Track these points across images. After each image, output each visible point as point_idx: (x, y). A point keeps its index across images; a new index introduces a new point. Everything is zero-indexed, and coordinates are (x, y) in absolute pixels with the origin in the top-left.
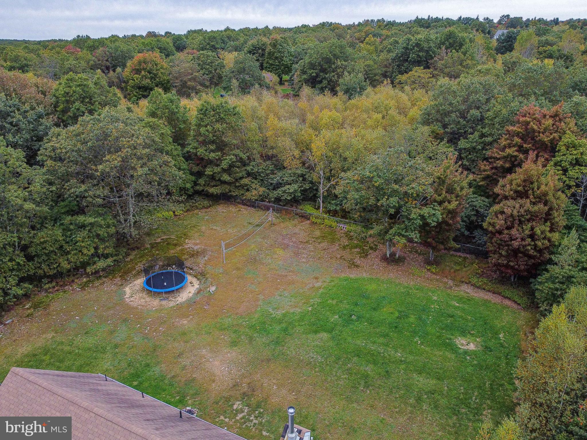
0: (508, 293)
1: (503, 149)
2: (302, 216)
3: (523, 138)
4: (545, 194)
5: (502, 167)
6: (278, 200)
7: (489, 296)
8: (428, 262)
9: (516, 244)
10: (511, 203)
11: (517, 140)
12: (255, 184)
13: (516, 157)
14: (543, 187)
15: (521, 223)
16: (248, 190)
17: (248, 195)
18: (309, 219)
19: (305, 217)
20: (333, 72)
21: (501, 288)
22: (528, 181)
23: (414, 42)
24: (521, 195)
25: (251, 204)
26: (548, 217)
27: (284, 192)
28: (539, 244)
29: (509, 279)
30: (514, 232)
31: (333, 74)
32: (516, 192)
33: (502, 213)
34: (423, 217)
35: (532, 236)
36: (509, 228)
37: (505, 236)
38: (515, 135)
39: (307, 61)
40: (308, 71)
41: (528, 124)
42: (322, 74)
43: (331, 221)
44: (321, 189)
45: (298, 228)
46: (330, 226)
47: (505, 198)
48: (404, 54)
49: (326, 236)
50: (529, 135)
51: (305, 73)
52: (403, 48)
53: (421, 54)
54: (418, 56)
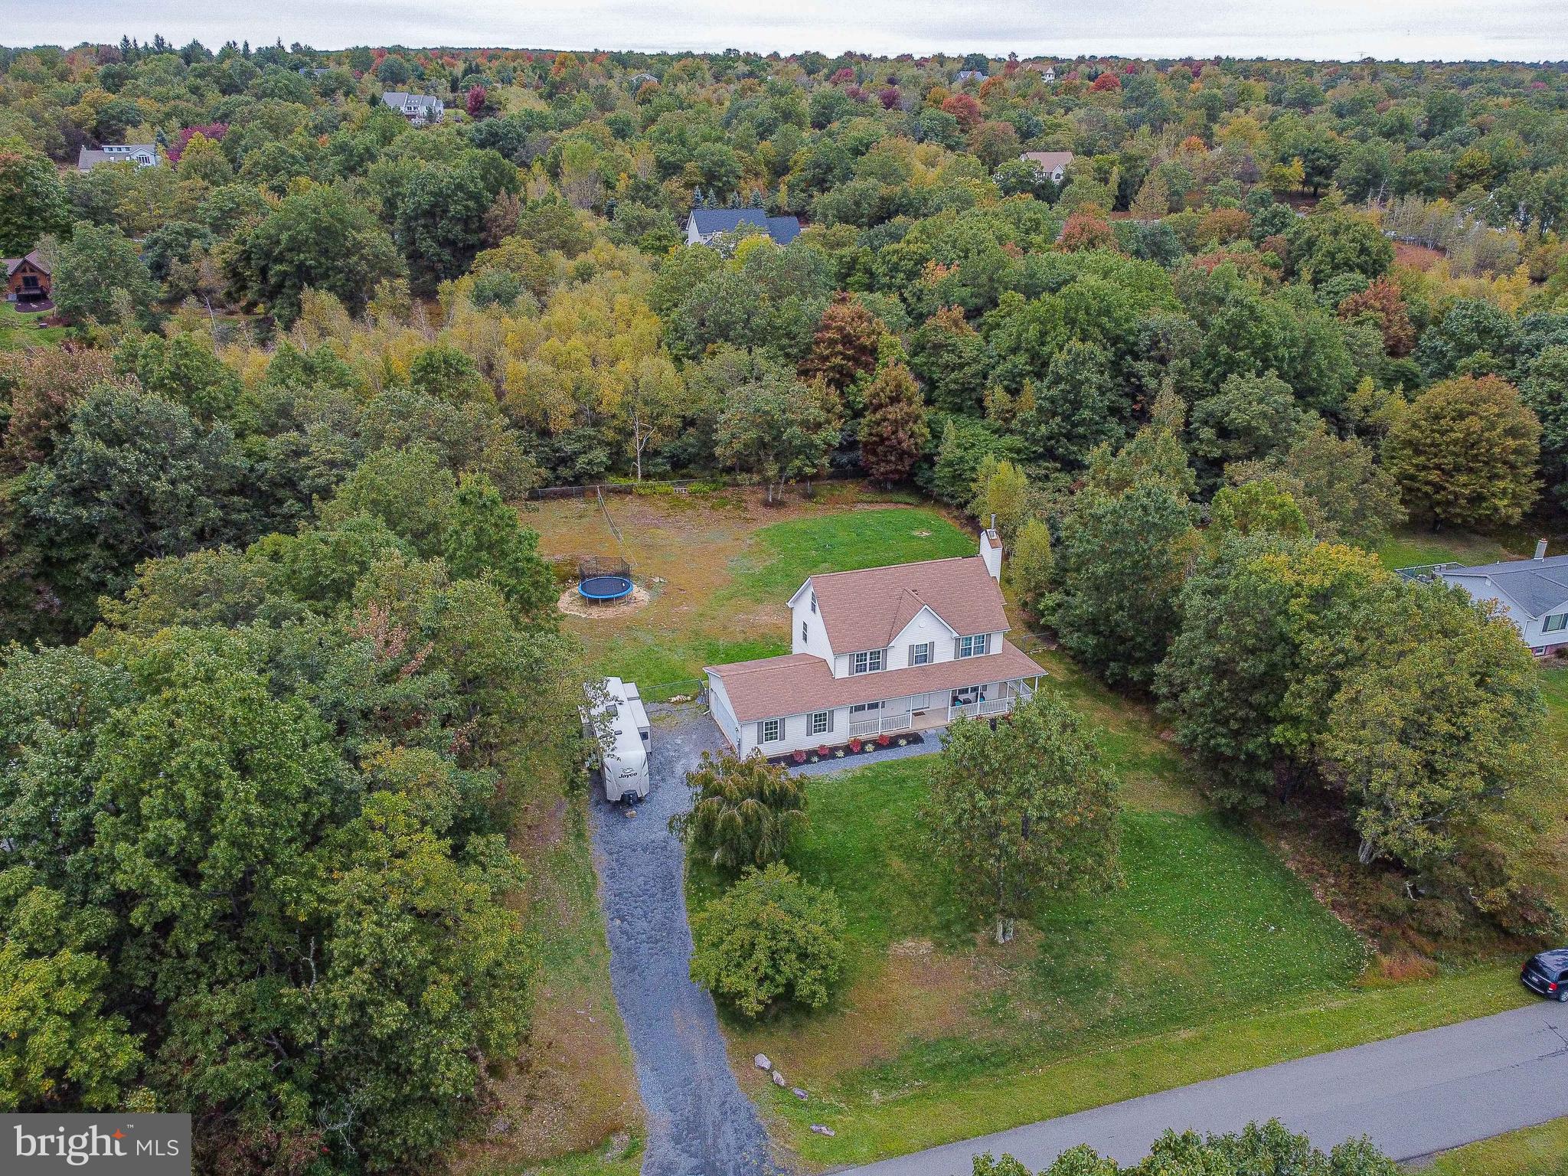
0: (895, 497)
2: (620, 492)
3: (843, 344)
6: (577, 479)
7: (885, 506)
8: (808, 496)
10: (890, 409)
13: (842, 366)
14: (911, 389)
18: (630, 493)
19: (628, 491)
21: (886, 497)
23: (449, 183)
24: (894, 400)
27: (590, 463)
28: (919, 441)
30: (901, 434)
31: (355, 258)
32: (890, 398)
33: (885, 420)
34: (824, 441)
35: (912, 435)
36: (894, 432)
37: (893, 442)
38: (832, 342)
39: (284, 237)
40: (288, 256)
41: (841, 329)
42: (323, 260)
43: (664, 486)
44: (634, 447)
45: (632, 505)
46: (667, 494)
47: (880, 406)
48: (434, 205)
49: (676, 504)
50: (847, 340)
51: (280, 260)
52: (431, 193)
53: (471, 204)
54: (467, 208)
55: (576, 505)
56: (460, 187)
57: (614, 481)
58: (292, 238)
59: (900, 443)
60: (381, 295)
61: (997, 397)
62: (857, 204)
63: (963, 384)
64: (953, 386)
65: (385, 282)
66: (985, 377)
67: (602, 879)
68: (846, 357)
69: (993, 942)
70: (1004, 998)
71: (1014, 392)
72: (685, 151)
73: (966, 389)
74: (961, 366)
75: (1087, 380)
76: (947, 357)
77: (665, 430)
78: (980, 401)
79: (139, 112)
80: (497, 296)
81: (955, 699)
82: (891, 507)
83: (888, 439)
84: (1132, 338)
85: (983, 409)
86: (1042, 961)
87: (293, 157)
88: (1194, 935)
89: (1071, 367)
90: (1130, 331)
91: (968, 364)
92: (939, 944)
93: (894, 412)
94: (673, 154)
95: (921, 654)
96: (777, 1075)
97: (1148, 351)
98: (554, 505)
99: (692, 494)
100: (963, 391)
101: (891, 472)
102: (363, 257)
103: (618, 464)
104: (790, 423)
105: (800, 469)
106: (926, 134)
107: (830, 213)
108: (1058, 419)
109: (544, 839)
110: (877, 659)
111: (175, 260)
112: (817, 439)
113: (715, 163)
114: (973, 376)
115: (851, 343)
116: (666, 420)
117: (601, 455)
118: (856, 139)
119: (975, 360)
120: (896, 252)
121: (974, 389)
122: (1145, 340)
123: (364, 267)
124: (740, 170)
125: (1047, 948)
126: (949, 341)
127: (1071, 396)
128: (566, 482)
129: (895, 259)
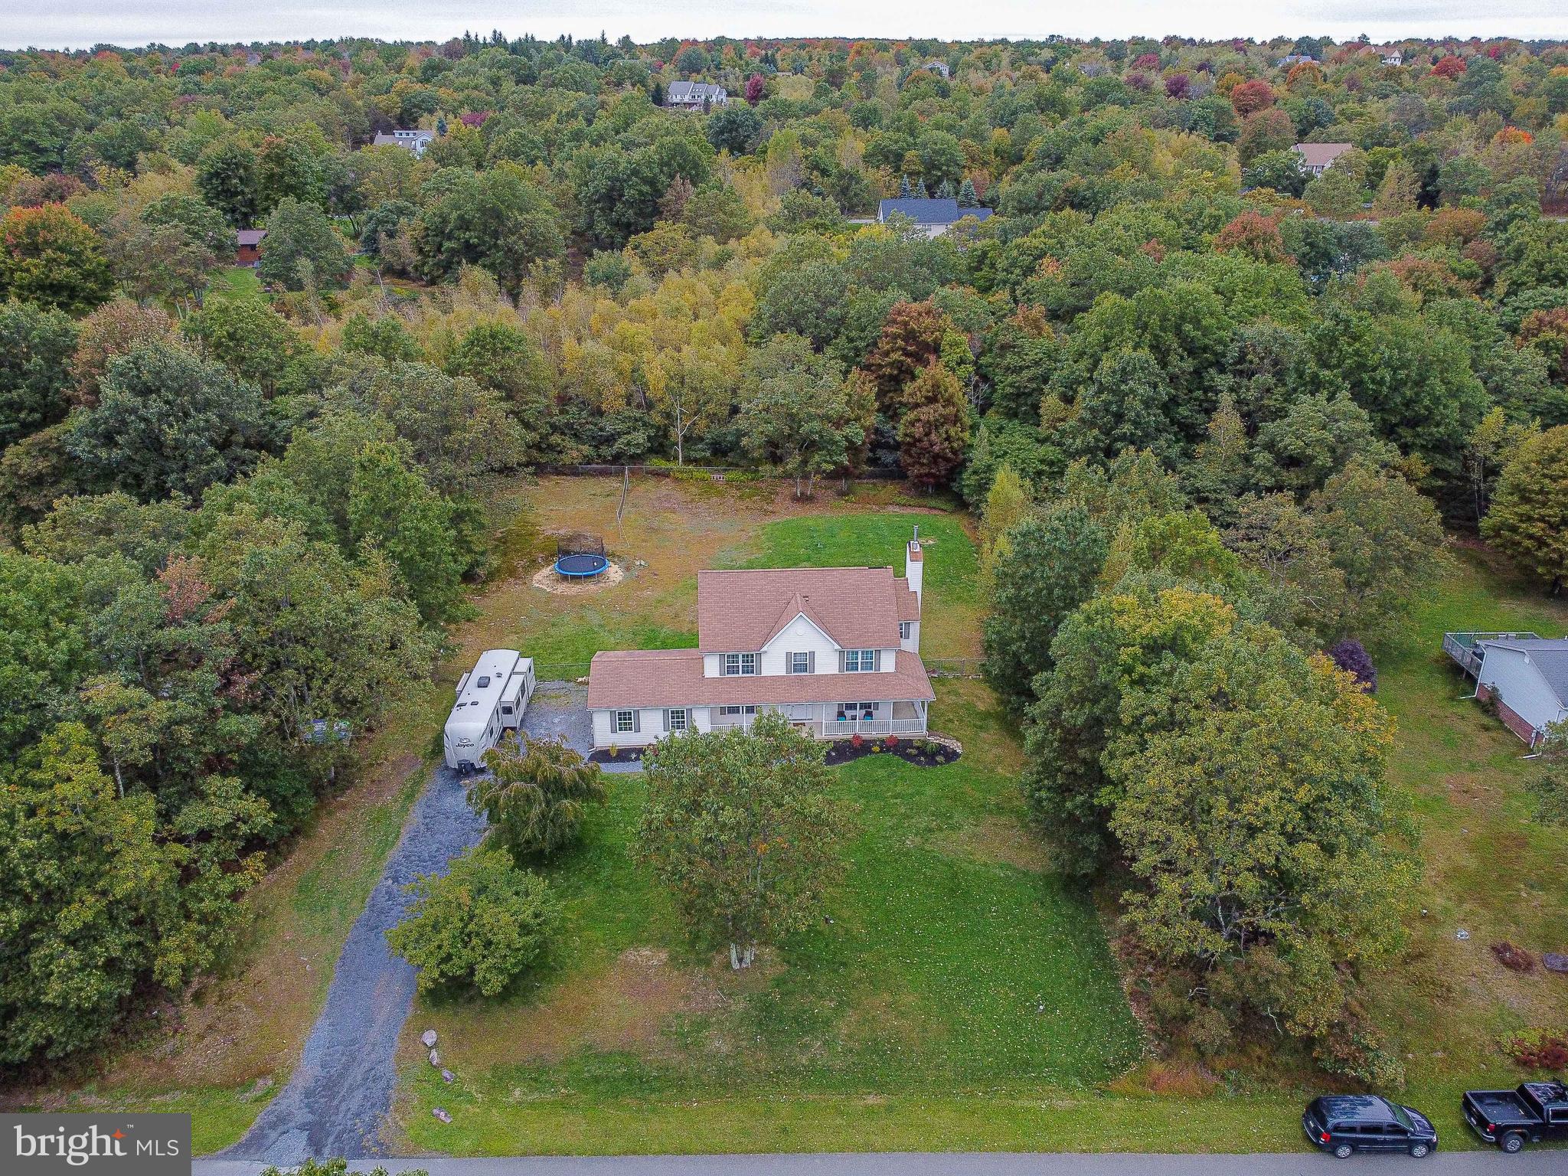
0: (933, 503)
1: (887, 354)
2: (658, 474)
3: (906, 339)
4: (952, 396)
5: (891, 375)
6: (617, 458)
7: (917, 510)
8: (842, 494)
9: (936, 448)
10: (925, 409)
11: (900, 342)
12: (569, 443)
13: (901, 362)
14: (950, 390)
15: (937, 428)
16: (560, 452)
17: (566, 459)
18: (668, 476)
20: (513, 234)
21: (921, 501)
22: (936, 386)
23: (626, 168)
24: (931, 400)
25: (573, 471)
26: (956, 420)
27: (628, 444)
28: (955, 445)
29: (926, 492)
30: (933, 437)
31: (514, 238)
32: (927, 398)
33: (919, 420)
34: (846, 438)
35: (948, 439)
36: (927, 434)
37: (926, 444)
38: (895, 337)
39: (454, 215)
40: (457, 233)
41: (906, 324)
42: (487, 238)
43: (701, 472)
44: (677, 433)
45: (666, 487)
46: (703, 479)
47: (917, 406)
48: (612, 189)
49: (709, 489)
50: (910, 336)
51: (450, 237)
52: (608, 178)
53: (646, 188)
54: (641, 192)
55: (612, 483)
56: (635, 173)
57: (657, 463)
58: (461, 218)
59: (932, 445)
60: (534, 273)
61: (1051, 402)
62: (1040, 196)
63: (1018, 388)
64: (1009, 390)
65: (538, 261)
66: (1045, 381)
67: (404, 838)
68: (907, 354)
69: (728, 966)
70: (704, 1024)
71: (1068, 400)
72: (910, 140)
73: (1019, 395)
74: (1021, 368)
75: (1132, 391)
76: (1010, 359)
77: (712, 417)
78: (1036, 407)
79: (438, 101)
80: (607, 278)
81: (841, 715)
82: (925, 511)
83: (920, 440)
84: (1220, 348)
85: (1039, 416)
86: (769, 994)
87: (532, 142)
88: (951, 999)
89: (1118, 376)
90: (1220, 341)
91: (1028, 367)
92: (673, 958)
93: (928, 413)
94: (896, 142)
95: (801, 663)
96: (434, 1053)
97: (1235, 363)
98: (592, 481)
99: (729, 482)
100: (1018, 395)
101: (926, 475)
102: (521, 237)
103: (659, 446)
104: (811, 418)
105: (818, 464)
106: (1196, 123)
107: (1010, 205)
108: (1096, 432)
109: (380, 794)
110: (751, 662)
111: (383, 235)
112: (838, 435)
113: (935, 152)
114: (1030, 380)
115: (915, 338)
116: (711, 408)
117: (640, 437)
118: (1097, 128)
119: (1037, 363)
120: (1018, 246)
121: (1030, 394)
122: (1233, 352)
123: (520, 246)
124: (962, 158)
125: (780, 982)
126: (1018, 342)
127: (1114, 408)
128: (605, 461)
129: (1015, 253)
